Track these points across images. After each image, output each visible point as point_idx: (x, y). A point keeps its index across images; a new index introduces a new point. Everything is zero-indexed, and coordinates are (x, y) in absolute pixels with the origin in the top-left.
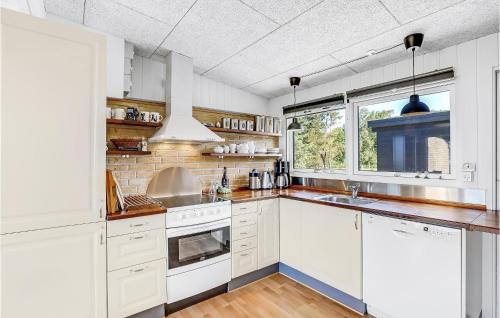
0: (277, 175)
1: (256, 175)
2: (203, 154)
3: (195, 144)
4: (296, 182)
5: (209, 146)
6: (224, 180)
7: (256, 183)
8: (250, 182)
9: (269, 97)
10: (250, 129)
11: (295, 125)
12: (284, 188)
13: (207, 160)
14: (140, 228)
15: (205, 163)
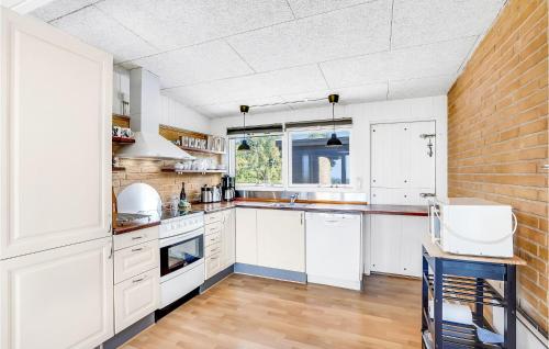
0: (224, 189)
1: (208, 189)
2: (163, 170)
3: (156, 160)
4: (238, 195)
5: (168, 163)
6: (183, 195)
7: (208, 197)
8: (202, 196)
9: (211, 118)
10: (202, 147)
11: (244, 146)
12: (231, 200)
13: (166, 176)
14: (140, 240)
15: (164, 179)
